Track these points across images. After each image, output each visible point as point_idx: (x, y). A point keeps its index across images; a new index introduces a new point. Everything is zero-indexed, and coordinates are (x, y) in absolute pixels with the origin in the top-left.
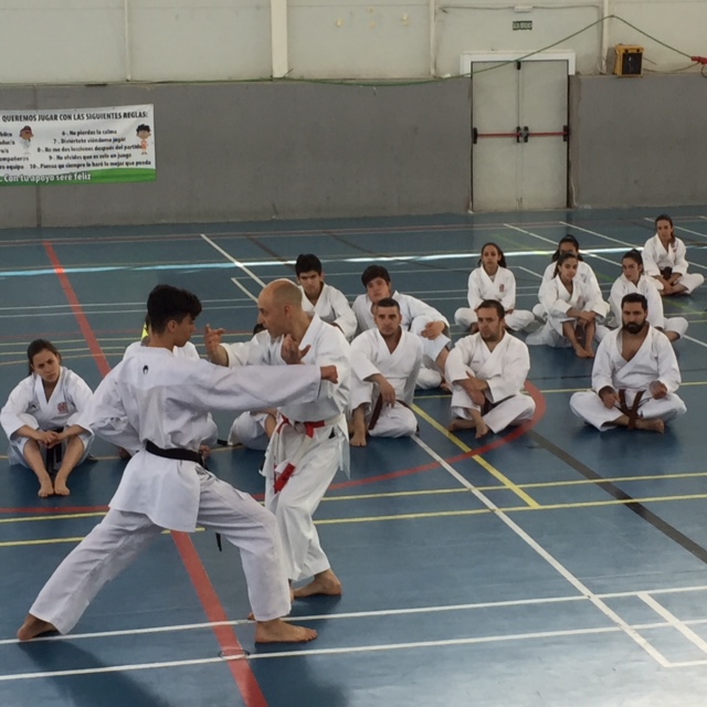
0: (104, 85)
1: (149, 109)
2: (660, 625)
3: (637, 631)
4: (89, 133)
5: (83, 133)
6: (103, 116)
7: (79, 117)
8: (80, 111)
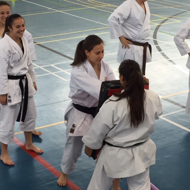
2: (59, 72)
3: (55, 74)
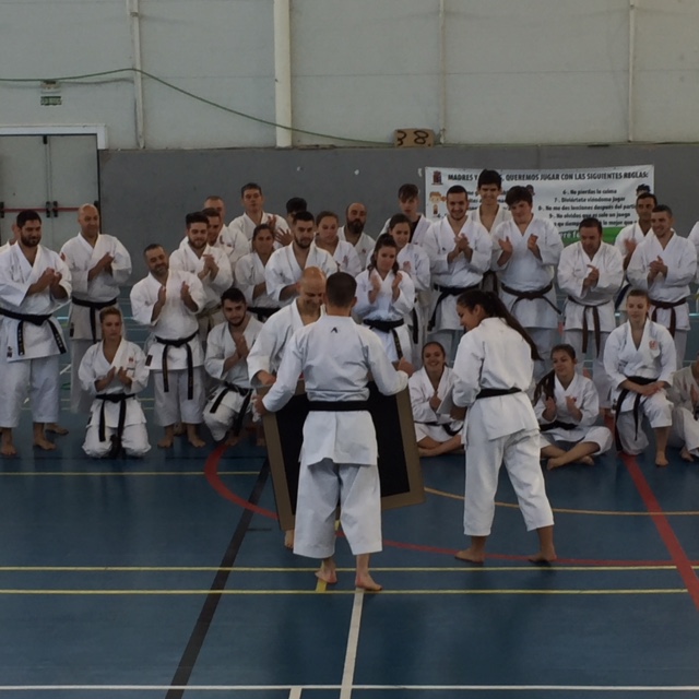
0: (606, 146)
1: (649, 169)
4: (590, 192)
5: (584, 192)
6: (604, 176)
7: (580, 177)
8: (581, 171)
